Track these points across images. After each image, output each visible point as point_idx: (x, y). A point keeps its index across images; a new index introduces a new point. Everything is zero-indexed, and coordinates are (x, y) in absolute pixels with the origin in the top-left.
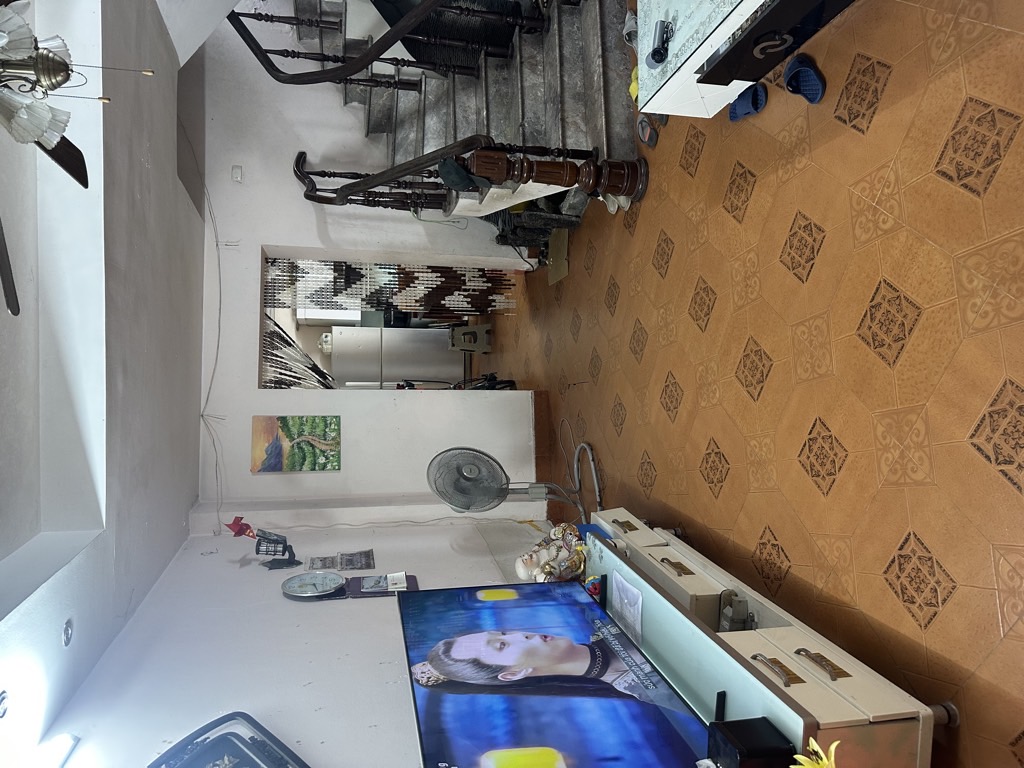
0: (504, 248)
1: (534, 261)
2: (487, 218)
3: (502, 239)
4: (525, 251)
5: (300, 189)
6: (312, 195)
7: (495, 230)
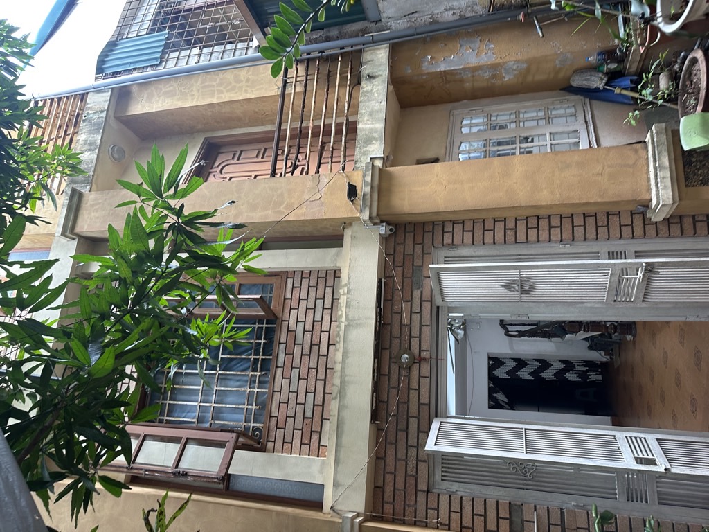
0: (592, 351)
1: (608, 357)
2: (584, 339)
3: (590, 348)
4: (603, 353)
5: (503, 332)
6: (507, 334)
7: (587, 344)
